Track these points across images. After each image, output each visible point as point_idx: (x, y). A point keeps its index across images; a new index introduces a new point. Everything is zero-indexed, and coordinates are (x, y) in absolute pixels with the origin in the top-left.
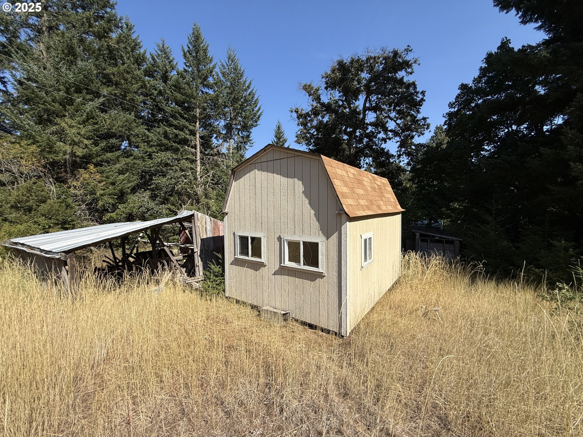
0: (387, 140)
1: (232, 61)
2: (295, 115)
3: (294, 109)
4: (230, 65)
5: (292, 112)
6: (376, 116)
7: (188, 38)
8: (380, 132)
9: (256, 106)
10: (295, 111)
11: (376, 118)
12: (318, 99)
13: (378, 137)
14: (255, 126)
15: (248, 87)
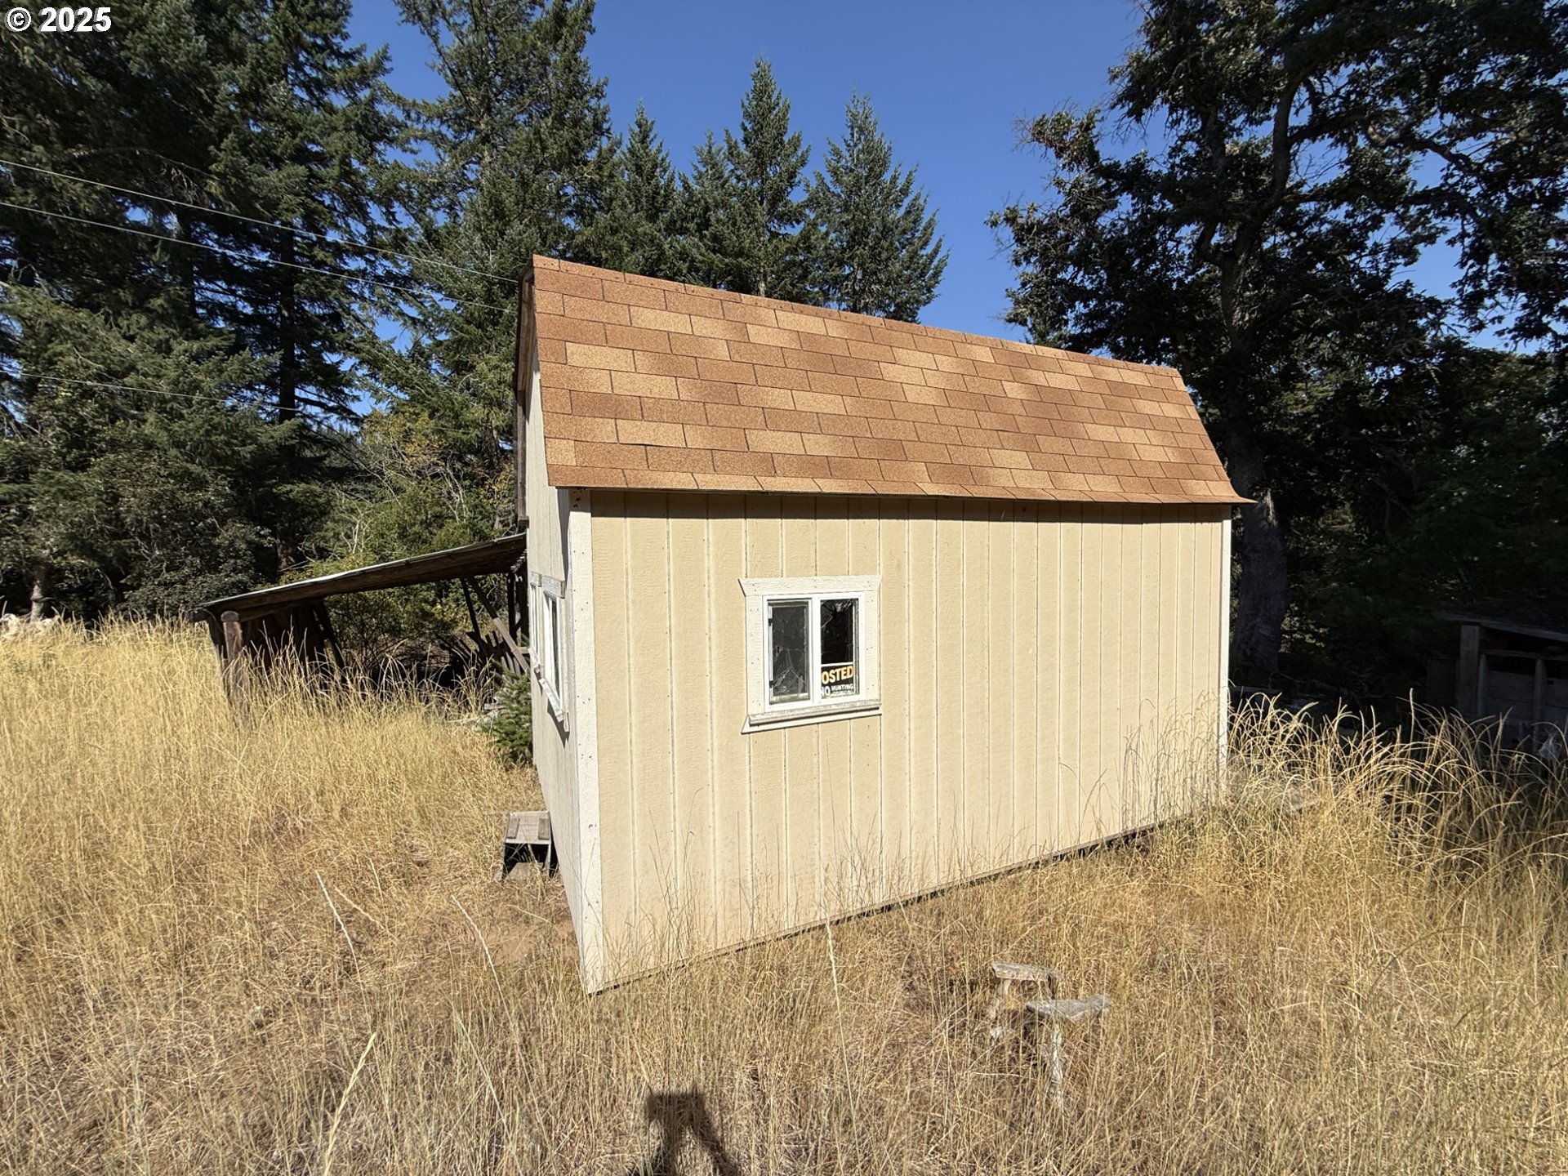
0: (1420, 247)
1: (861, 130)
2: (1007, 233)
3: (1003, 211)
4: (856, 145)
5: (994, 224)
6: (1345, 156)
7: (743, 106)
8: (1377, 222)
9: (926, 243)
10: (1007, 220)
11: (1347, 162)
12: (1087, 154)
13: (1369, 243)
14: (925, 303)
15: (905, 192)
